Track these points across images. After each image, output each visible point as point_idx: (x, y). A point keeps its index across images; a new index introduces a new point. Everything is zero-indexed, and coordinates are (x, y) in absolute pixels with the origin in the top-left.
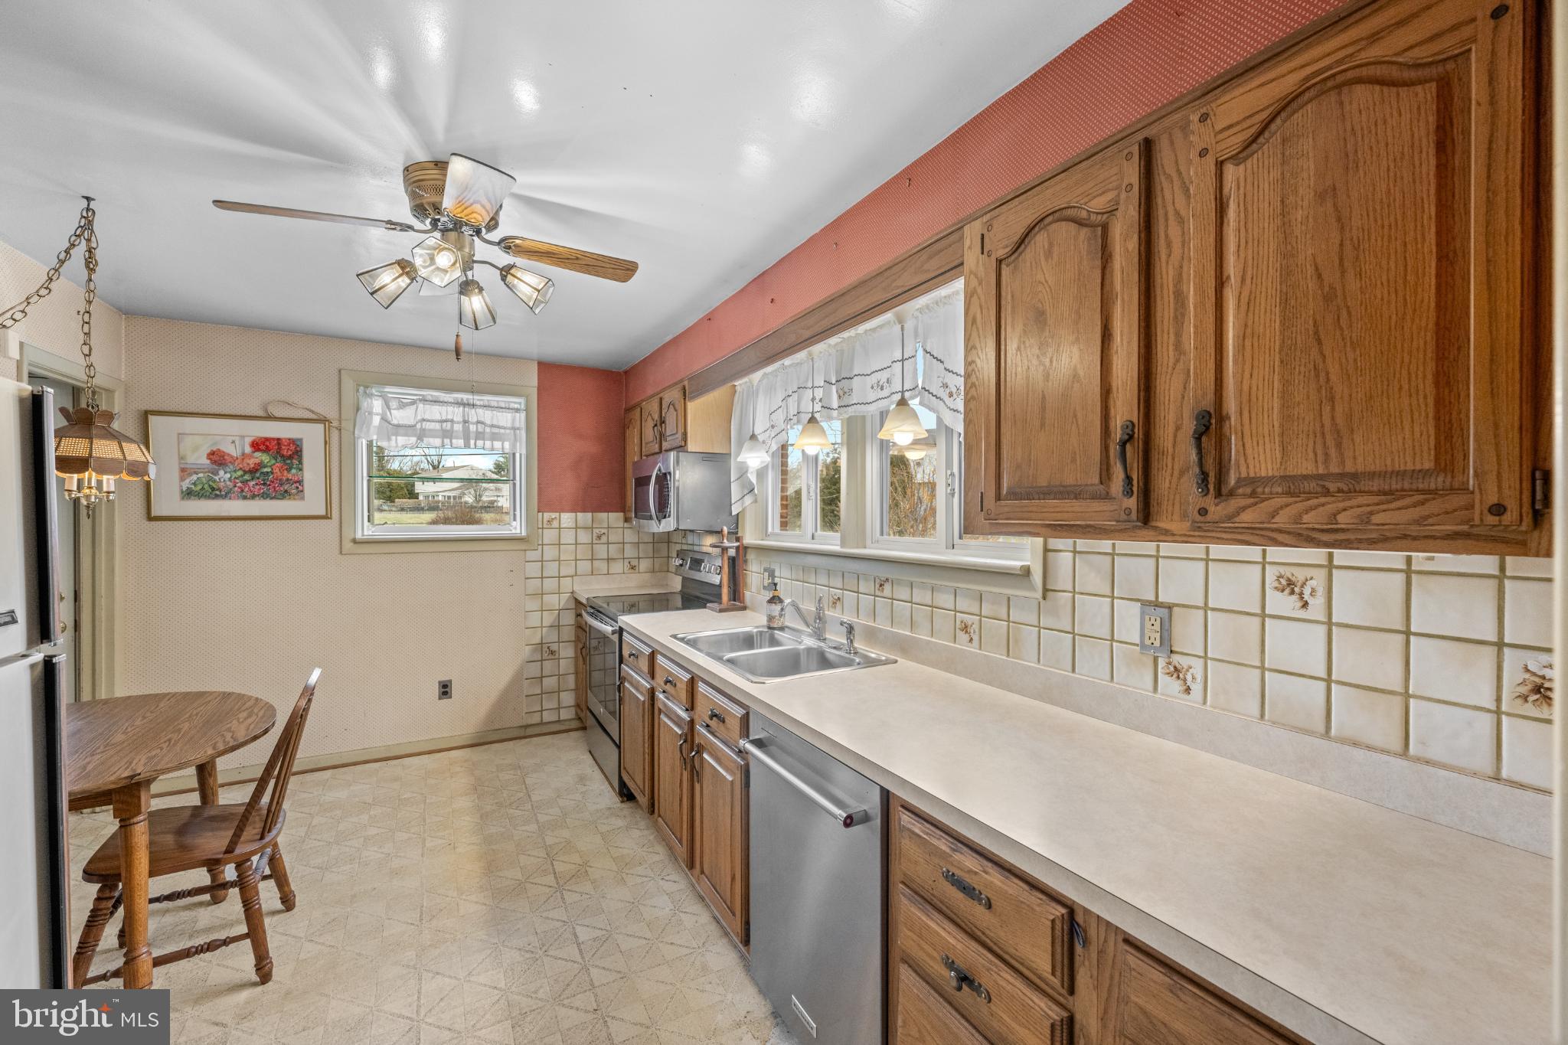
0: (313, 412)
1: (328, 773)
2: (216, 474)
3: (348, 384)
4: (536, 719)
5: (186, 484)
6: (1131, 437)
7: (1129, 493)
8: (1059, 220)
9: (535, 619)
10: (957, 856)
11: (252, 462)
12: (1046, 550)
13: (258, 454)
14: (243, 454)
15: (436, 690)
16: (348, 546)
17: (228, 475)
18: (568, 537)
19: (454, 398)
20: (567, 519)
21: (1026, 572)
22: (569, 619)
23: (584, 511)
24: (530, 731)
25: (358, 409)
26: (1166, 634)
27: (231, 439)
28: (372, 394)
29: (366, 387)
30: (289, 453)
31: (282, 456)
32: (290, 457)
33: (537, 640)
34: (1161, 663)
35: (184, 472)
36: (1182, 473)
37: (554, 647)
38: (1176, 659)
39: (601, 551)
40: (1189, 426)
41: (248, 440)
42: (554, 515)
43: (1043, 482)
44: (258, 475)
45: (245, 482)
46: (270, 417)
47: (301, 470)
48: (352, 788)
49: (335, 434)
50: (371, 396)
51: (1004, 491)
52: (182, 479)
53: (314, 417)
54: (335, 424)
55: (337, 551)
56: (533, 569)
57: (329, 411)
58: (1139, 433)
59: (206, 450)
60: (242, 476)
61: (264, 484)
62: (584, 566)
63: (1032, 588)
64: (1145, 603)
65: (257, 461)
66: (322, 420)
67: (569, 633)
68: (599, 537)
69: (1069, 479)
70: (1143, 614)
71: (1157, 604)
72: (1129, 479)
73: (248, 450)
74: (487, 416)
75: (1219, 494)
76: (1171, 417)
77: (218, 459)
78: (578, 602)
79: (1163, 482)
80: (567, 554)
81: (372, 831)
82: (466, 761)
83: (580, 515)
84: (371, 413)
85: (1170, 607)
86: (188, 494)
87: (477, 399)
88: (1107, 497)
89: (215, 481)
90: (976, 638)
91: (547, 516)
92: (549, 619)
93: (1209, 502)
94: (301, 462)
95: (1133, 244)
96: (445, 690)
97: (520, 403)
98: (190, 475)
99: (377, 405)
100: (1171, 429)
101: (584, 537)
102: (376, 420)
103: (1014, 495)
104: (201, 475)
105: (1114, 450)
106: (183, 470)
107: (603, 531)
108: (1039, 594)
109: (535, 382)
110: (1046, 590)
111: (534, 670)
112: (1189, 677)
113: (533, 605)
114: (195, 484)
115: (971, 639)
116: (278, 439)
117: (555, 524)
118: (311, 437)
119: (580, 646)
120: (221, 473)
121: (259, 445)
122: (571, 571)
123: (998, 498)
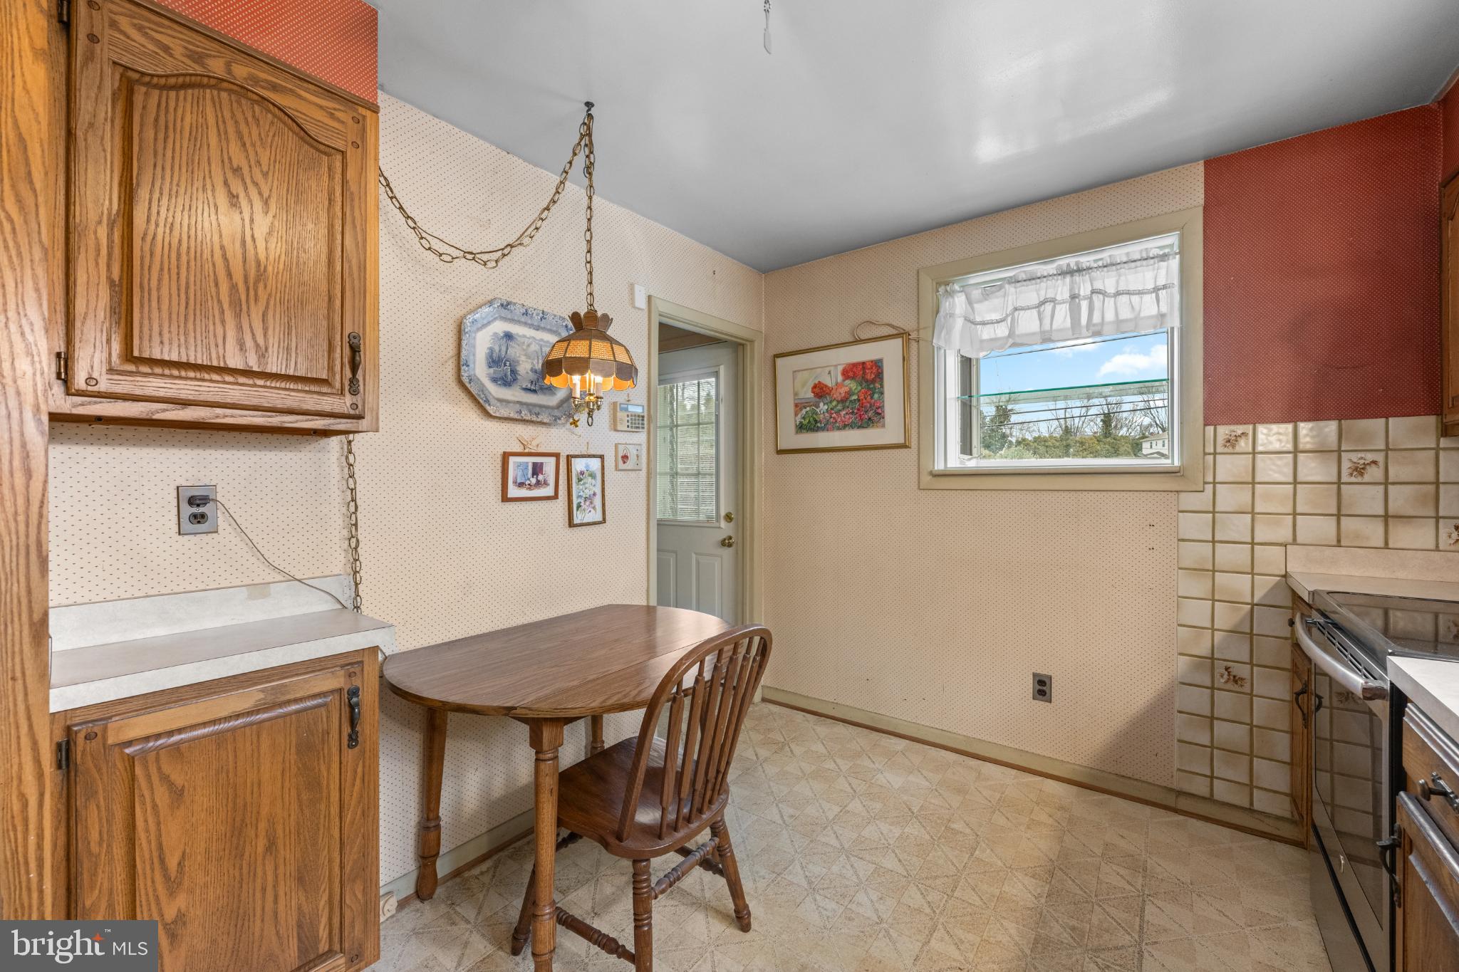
0: (893, 327)
2: (818, 406)
3: (927, 283)
4: (1200, 787)
5: (799, 419)
9: (1198, 613)
11: (843, 390)
13: (847, 382)
14: (837, 384)
15: (1029, 685)
16: (926, 479)
17: (826, 407)
18: (1275, 470)
19: (1061, 266)
20: (1273, 436)
22: (1272, 624)
23: (1316, 414)
24: (1183, 804)
25: (938, 312)
27: (827, 370)
28: (953, 292)
29: (947, 284)
30: (869, 374)
31: (867, 381)
32: (873, 381)
33: (1204, 649)
35: (798, 406)
37: (1243, 671)
39: (1367, 498)
41: (840, 368)
42: (1239, 429)
44: (847, 404)
45: (838, 412)
46: (858, 341)
47: (882, 393)
49: (914, 345)
50: (950, 294)
52: (796, 415)
53: (894, 332)
54: (913, 335)
55: (917, 487)
56: (1196, 526)
57: (907, 323)
59: (811, 384)
60: (836, 406)
61: (852, 413)
62: (1318, 528)
65: (847, 389)
66: (902, 334)
67: (1272, 651)
68: (1359, 470)
73: (840, 378)
74: (1108, 282)
77: (821, 391)
78: (1296, 597)
80: (1272, 500)
82: (1061, 808)
83: (1304, 428)
84: (952, 315)
86: (801, 428)
87: (1086, 260)
89: (817, 414)
91: (1223, 431)
92: (1226, 617)
94: (882, 386)
96: (1042, 688)
97: (1171, 246)
98: (801, 410)
99: (959, 302)
101: (1312, 469)
102: (959, 323)
104: (808, 409)
106: (796, 405)
107: (1370, 457)
109: (1199, 197)
111: (1197, 700)
113: (1199, 587)
114: (804, 418)
116: (864, 363)
117: (1244, 445)
118: (889, 353)
119: (1299, 687)
120: (821, 404)
121: (852, 371)
122: (1284, 533)
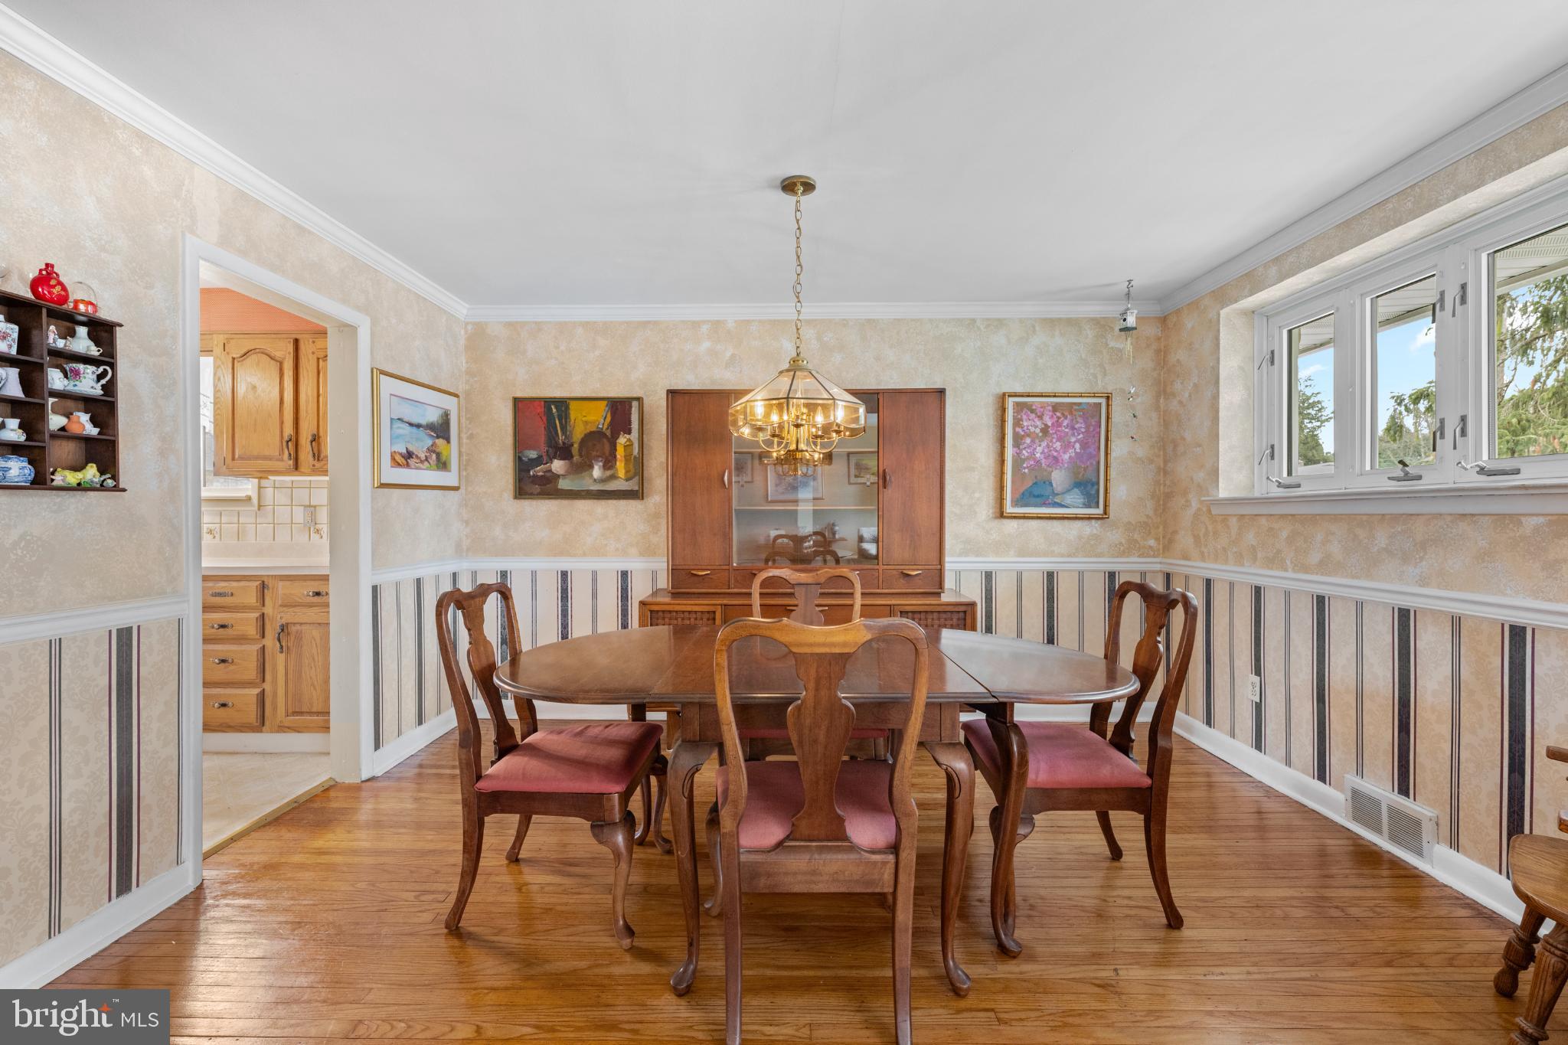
6: (290, 440)
7: (290, 459)
8: (262, 353)
12: (260, 487)
21: (249, 499)
26: (313, 517)
34: (312, 529)
36: (308, 453)
38: (318, 526)
40: (310, 438)
43: (255, 454)
51: (237, 456)
58: (294, 439)
63: (252, 505)
64: (305, 506)
69: (267, 453)
70: (304, 510)
71: (310, 506)
72: (290, 455)
75: (318, 460)
76: (305, 435)
79: (302, 456)
85: (315, 507)
88: (282, 460)
90: (218, 536)
93: (316, 463)
95: (291, 373)
100: (305, 439)
103: (241, 458)
105: (285, 444)
108: (256, 508)
110: (260, 506)
112: (322, 532)
115: (214, 537)
123: (233, 459)
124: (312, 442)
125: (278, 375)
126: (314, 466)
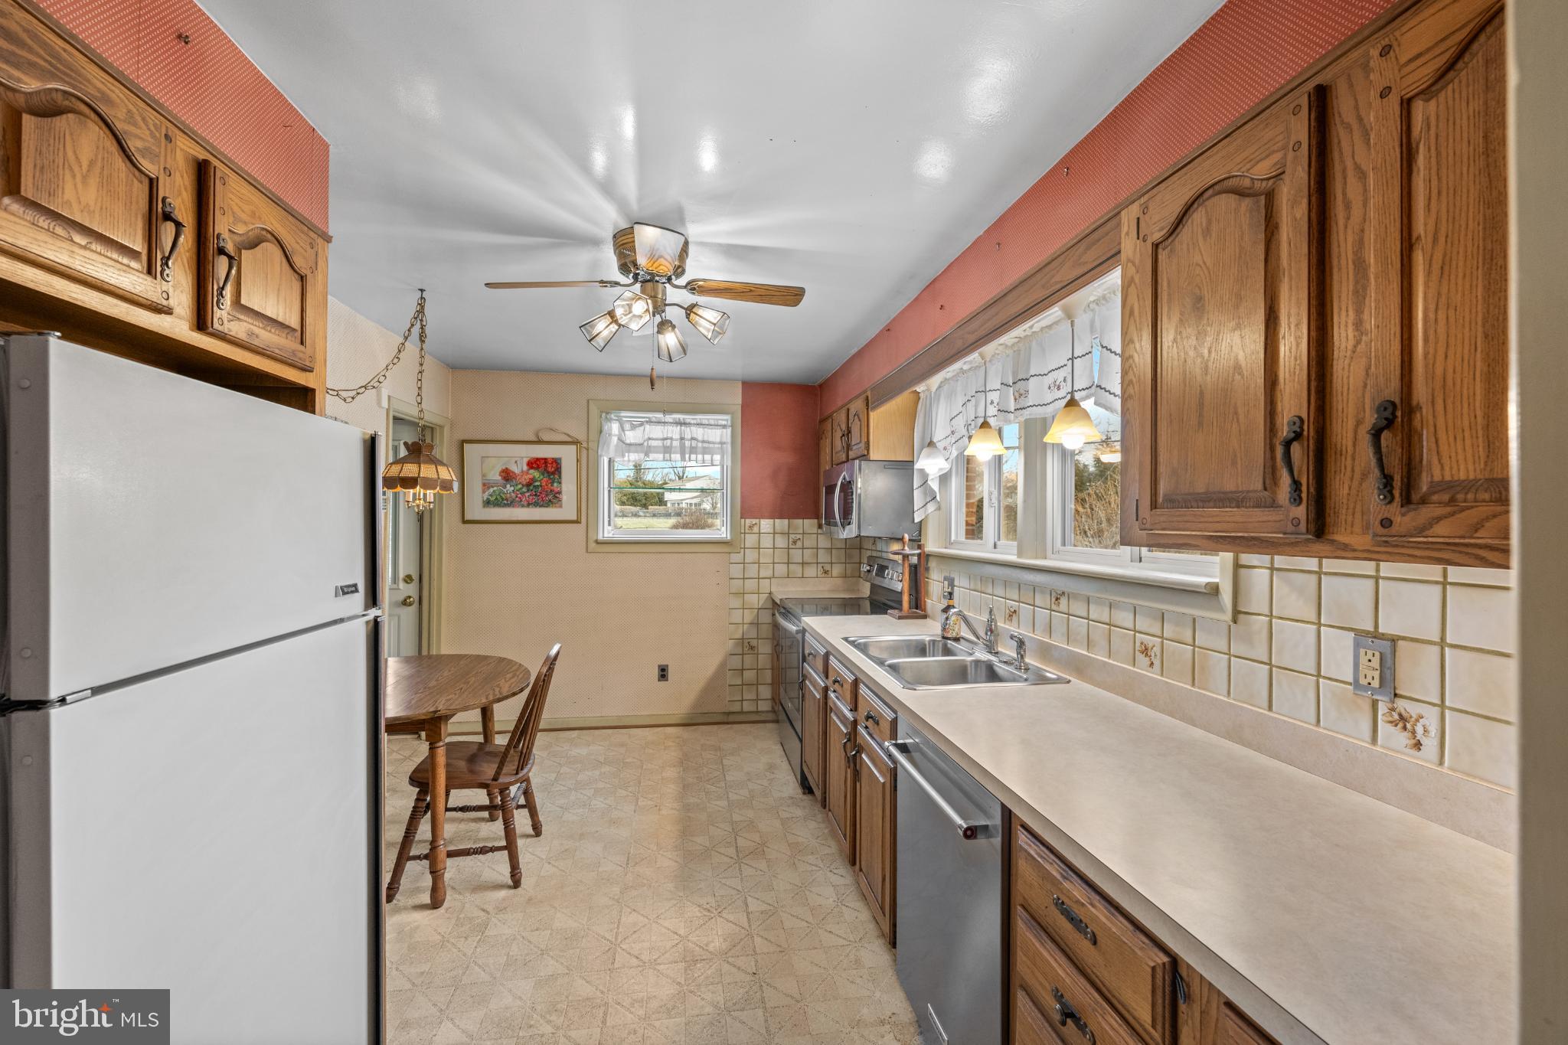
0: (568, 435)
1: (576, 732)
2: (505, 487)
3: (594, 411)
4: (737, 707)
5: (486, 496)
6: (1298, 436)
7: (1297, 500)
8: (1220, 193)
9: (737, 617)
10: (1066, 885)
11: (527, 477)
12: (1237, 566)
13: (532, 471)
14: (522, 471)
15: (656, 672)
16: (592, 545)
17: (512, 488)
18: (767, 541)
19: (674, 419)
20: (766, 524)
21: (1214, 590)
22: (766, 618)
23: (781, 517)
24: (732, 718)
25: (601, 432)
26: (1388, 673)
27: (514, 460)
28: (611, 419)
29: (607, 413)
30: (550, 468)
31: (548, 472)
32: (553, 473)
33: (739, 636)
34: (1382, 709)
35: (486, 486)
36: (1364, 476)
37: (754, 643)
38: (1401, 704)
39: (797, 556)
40: (1370, 419)
41: (525, 461)
42: (754, 521)
43: (1200, 488)
44: (531, 488)
45: (523, 494)
46: (540, 442)
47: (560, 483)
48: (591, 747)
49: (584, 452)
50: (610, 420)
51: (1160, 500)
52: (484, 492)
53: (569, 439)
54: (585, 445)
55: (585, 550)
56: (736, 571)
57: (580, 435)
58: (1309, 430)
59: (499, 468)
60: (521, 489)
61: (536, 495)
62: (781, 569)
63: (1221, 610)
64: (1359, 633)
65: (531, 476)
66: (575, 442)
67: (766, 630)
68: (795, 542)
69: (1229, 485)
70: (1357, 646)
71: (1376, 635)
72: (1296, 485)
73: (525, 468)
74: (699, 433)
75: (1407, 500)
76: (1351, 410)
77: (507, 475)
78: (774, 601)
79: (1341, 488)
80: (766, 557)
81: (601, 785)
82: (678, 737)
83: (777, 521)
84: (610, 435)
85: (1394, 640)
86: (487, 503)
87: (688, 418)
88: (1273, 505)
89: (504, 493)
90: (1157, 662)
91: (748, 522)
92: (749, 617)
93: (1394, 510)
94: (560, 477)
95: (1302, 211)
96: (663, 673)
97: (727, 420)
98: (489, 488)
99: (615, 427)
100: (1351, 424)
101: (781, 542)
102: (615, 439)
103: (1172, 502)
104: (495, 488)
105: (1279, 451)
106: (484, 485)
107: (798, 536)
108: (1228, 616)
109: (739, 401)
110: (1236, 613)
111: (736, 662)
112: (1419, 729)
113: (736, 603)
114: (491, 495)
115: (1152, 664)
116: (545, 459)
117: (756, 529)
118: (567, 455)
119: (775, 643)
120: (508, 486)
121: (534, 464)
122: (769, 573)
123: (1154, 505)
124: (1376, 434)
125: (1262, 236)
126: (1386, 523)
